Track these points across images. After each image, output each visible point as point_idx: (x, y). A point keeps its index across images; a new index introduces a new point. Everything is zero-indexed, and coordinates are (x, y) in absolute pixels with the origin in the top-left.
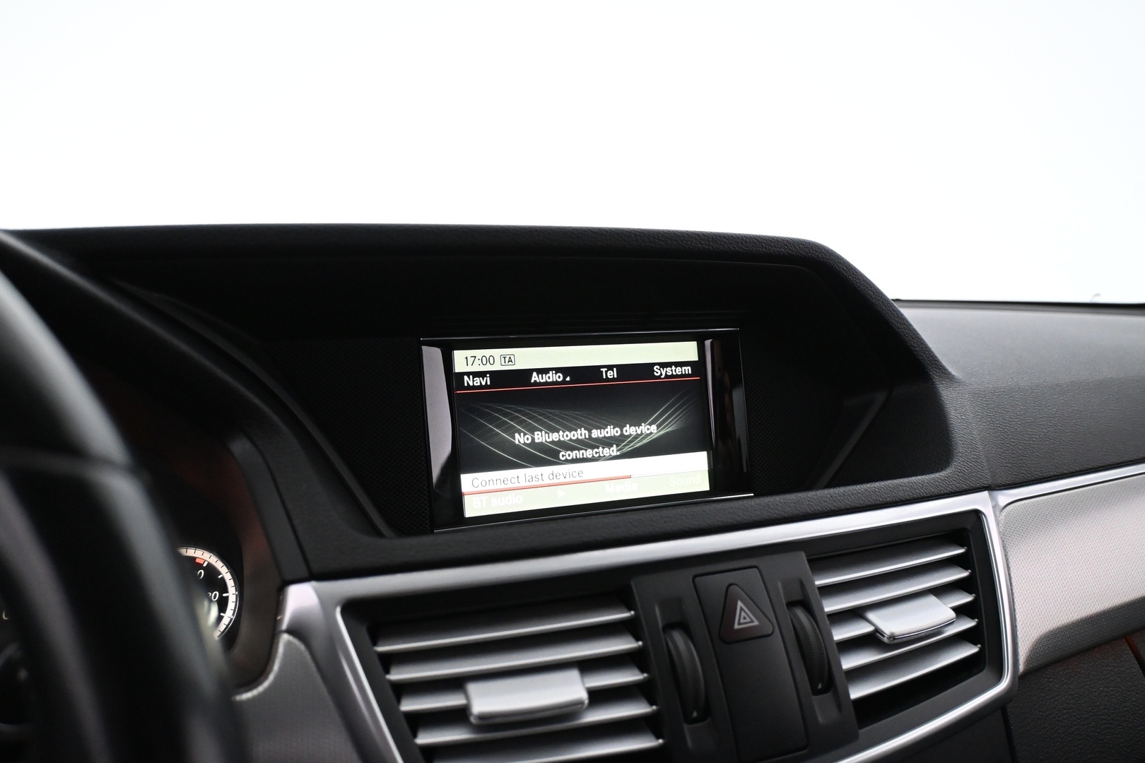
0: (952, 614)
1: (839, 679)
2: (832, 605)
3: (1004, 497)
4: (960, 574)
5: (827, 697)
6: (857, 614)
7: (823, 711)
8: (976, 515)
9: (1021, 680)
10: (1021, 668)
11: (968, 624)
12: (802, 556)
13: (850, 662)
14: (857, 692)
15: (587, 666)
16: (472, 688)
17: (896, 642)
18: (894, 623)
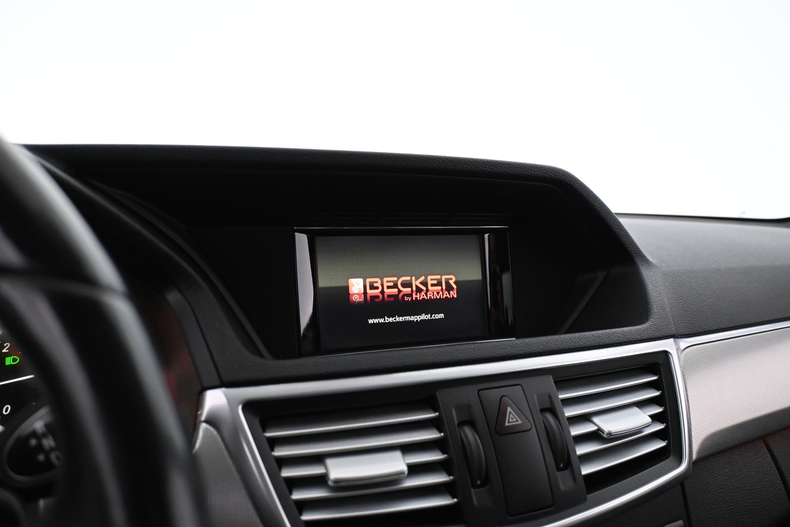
0: (649, 420)
1: (575, 461)
2: (570, 412)
3: (684, 343)
4: (654, 393)
5: (567, 472)
6: (586, 418)
7: (564, 482)
8: (665, 354)
9: (695, 464)
10: (694, 457)
11: (659, 427)
12: (550, 379)
13: (582, 450)
14: (586, 470)
15: (406, 449)
16: (330, 462)
17: (612, 437)
18: (611, 424)
